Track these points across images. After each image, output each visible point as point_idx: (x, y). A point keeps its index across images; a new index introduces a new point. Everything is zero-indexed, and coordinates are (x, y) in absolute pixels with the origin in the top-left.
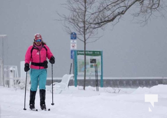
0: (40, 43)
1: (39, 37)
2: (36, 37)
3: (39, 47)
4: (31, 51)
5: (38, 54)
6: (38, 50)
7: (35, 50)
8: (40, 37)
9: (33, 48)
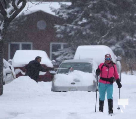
1: (108, 56)
3: (109, 65)
5: (107, 70)
7: (105, 67)
8: (110, 56)
9: (103, 65)
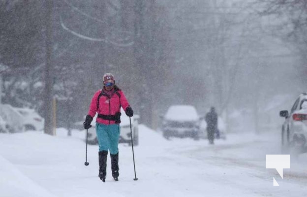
0: (112, 87)
1: (109, 79)
2: (106, 79)
3: (110, 93)
4: (99, 98)
5: (107, 102)
6: (108, 97)
7: (103, 97)
8: (112, 79)
9: (101, 95)
